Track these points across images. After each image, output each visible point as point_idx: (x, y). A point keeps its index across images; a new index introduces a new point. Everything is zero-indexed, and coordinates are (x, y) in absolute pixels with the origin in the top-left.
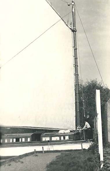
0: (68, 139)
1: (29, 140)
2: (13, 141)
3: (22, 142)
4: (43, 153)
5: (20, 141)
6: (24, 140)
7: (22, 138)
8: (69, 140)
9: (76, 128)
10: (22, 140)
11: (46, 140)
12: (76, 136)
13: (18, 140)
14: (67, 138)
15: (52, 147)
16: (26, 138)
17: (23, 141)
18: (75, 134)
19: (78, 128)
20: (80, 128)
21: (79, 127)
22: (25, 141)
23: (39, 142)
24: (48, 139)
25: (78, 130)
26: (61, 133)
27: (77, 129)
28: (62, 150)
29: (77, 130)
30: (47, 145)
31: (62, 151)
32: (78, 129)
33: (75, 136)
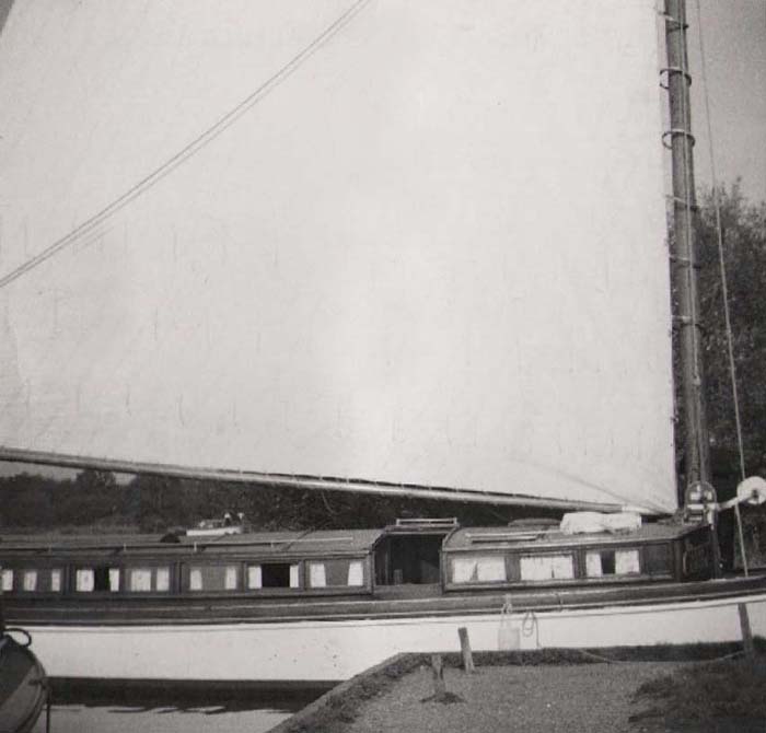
0: (637, 569)
1: (356, 575)
2: (243, 579)
3: (306, 593)
4: (462, 667)
5: (294, 581)
6: (318, 576)
7: (305, 561)
8: (645, 577)
9: (682, 499)
10: (304, 576)
11: (482, 577)
12: (689, 548)
13: (276, 574)
14: (628, 563)
15: (529, 623)
16: (337, 562)
17: (314, 584)
18: (682, 539)
19: (695, 496)
20: (710, 496)
21: (705, 488)
22: (328, 581)
23: (428, 588)
24: (492, 570)
25: (701, 513)
26: (581, 533)
27: (694, 507)
28: (595, 651)
29: (693, 513)
30: (495, 609)
31: (594, 656)
32: (700, 507)
33: (683, 550)
